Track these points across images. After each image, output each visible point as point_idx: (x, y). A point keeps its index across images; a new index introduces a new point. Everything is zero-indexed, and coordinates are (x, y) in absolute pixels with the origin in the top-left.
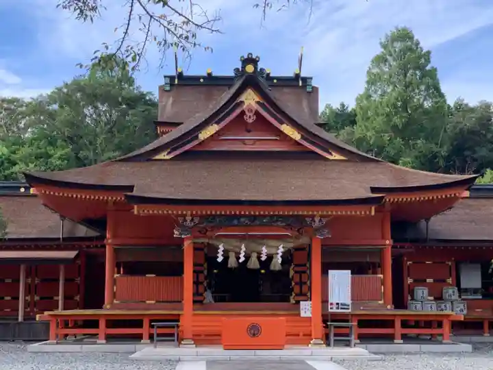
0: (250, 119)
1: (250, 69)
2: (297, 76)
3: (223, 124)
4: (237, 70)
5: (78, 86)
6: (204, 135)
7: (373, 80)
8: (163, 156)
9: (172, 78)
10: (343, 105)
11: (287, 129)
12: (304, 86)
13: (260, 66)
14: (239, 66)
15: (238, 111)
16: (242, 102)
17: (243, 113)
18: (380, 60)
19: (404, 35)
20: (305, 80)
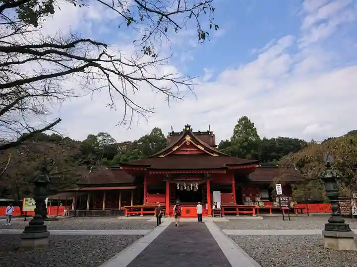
0: (188, 144)
1: (188, 129)
2: (208, 131)
3: (180, 146)
4: (184, 129)
5: (146, 137)
6: (174, 149)
7: (236, 132)
8: (162, 156)
9: (171, 133)
10: (227, 140)
11: (199, 147)
12: (211, 134)
13: (191, 128)
14: (185, 128)
15: (184, 142)
16: (185, 139)
17: (186, 142)
18: (237, 126)
19: (245, 118)
20: (211, 132)
